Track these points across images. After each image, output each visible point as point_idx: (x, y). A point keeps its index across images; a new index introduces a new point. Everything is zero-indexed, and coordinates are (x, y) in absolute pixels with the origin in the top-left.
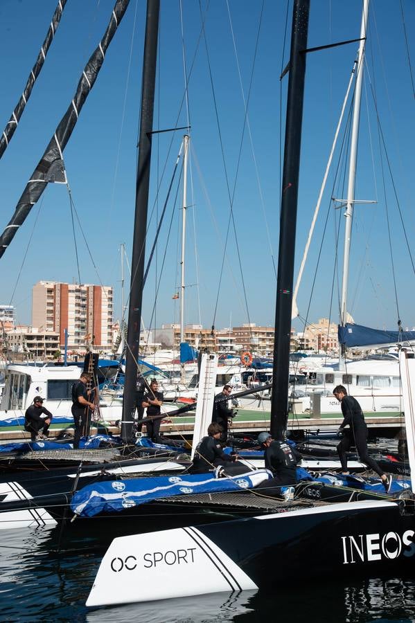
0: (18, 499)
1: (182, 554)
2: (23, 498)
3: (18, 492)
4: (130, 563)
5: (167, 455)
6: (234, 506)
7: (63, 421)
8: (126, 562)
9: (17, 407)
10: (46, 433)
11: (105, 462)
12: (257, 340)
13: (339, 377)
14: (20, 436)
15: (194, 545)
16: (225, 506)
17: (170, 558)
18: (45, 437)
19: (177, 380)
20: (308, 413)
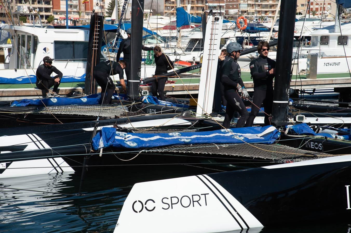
0: (37, 148)
1: (196, 198)
2: (42, 148)
3: (37, 143)
4: (150, 205)
5: (173, 111)
6: (241, 157)
7: (71, 80)
8: (146, 204)
9: (25, 67)
10: (56, 90)
11: (116, 117)
12: (246, 6)
13: (334, 38)
14: (32, 93)
15: (207, 191)
16: (232, 156)
17: (186, 202)
18: (55, 93)
19: (173, 44)
20: (304, 74)
